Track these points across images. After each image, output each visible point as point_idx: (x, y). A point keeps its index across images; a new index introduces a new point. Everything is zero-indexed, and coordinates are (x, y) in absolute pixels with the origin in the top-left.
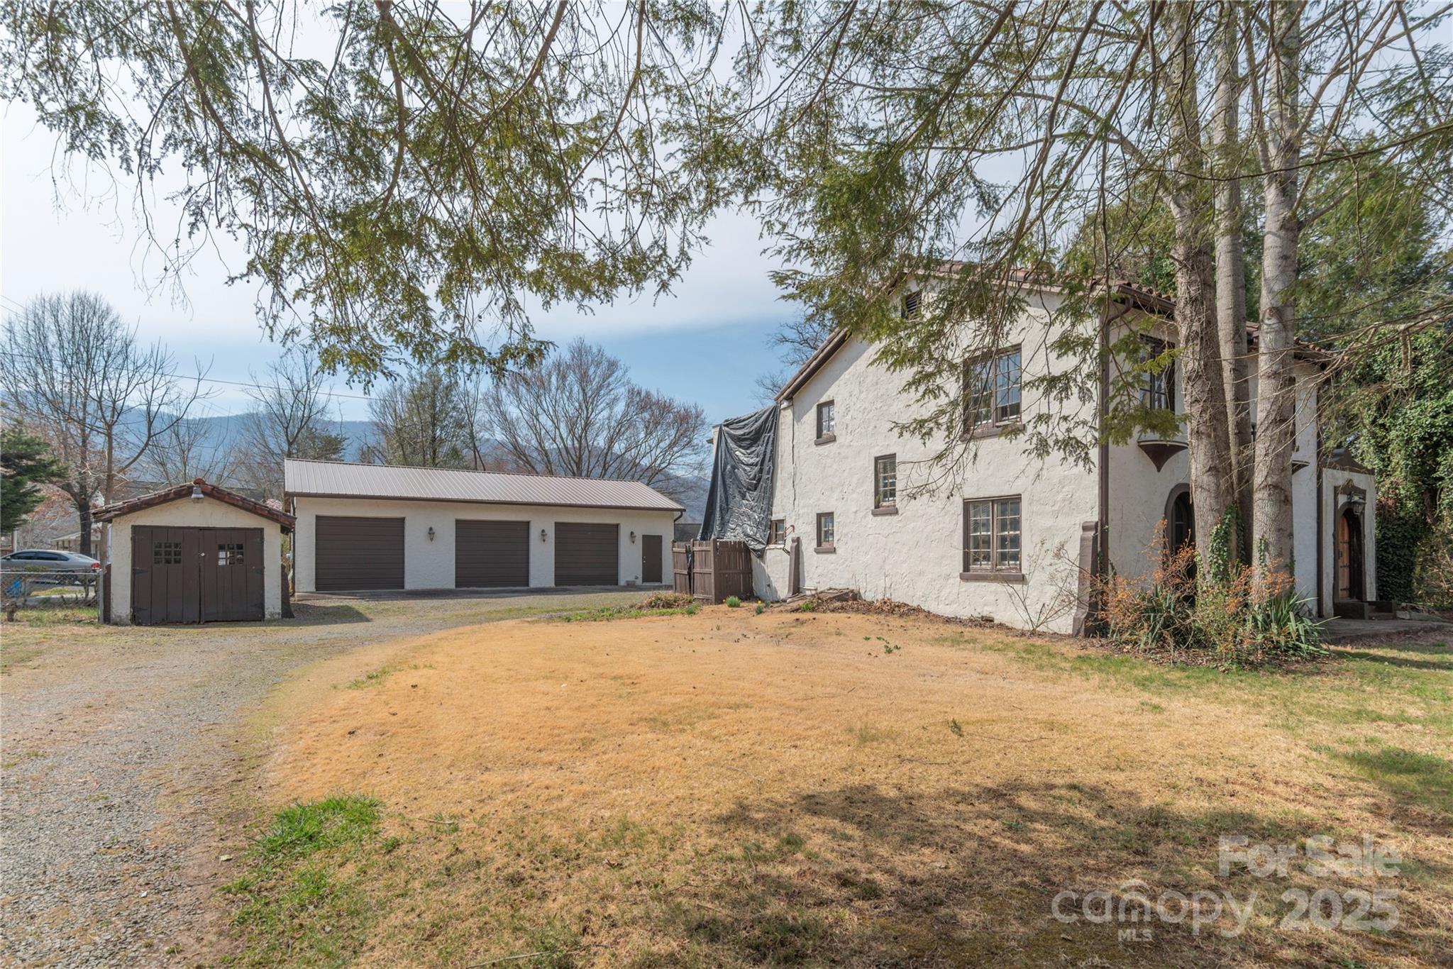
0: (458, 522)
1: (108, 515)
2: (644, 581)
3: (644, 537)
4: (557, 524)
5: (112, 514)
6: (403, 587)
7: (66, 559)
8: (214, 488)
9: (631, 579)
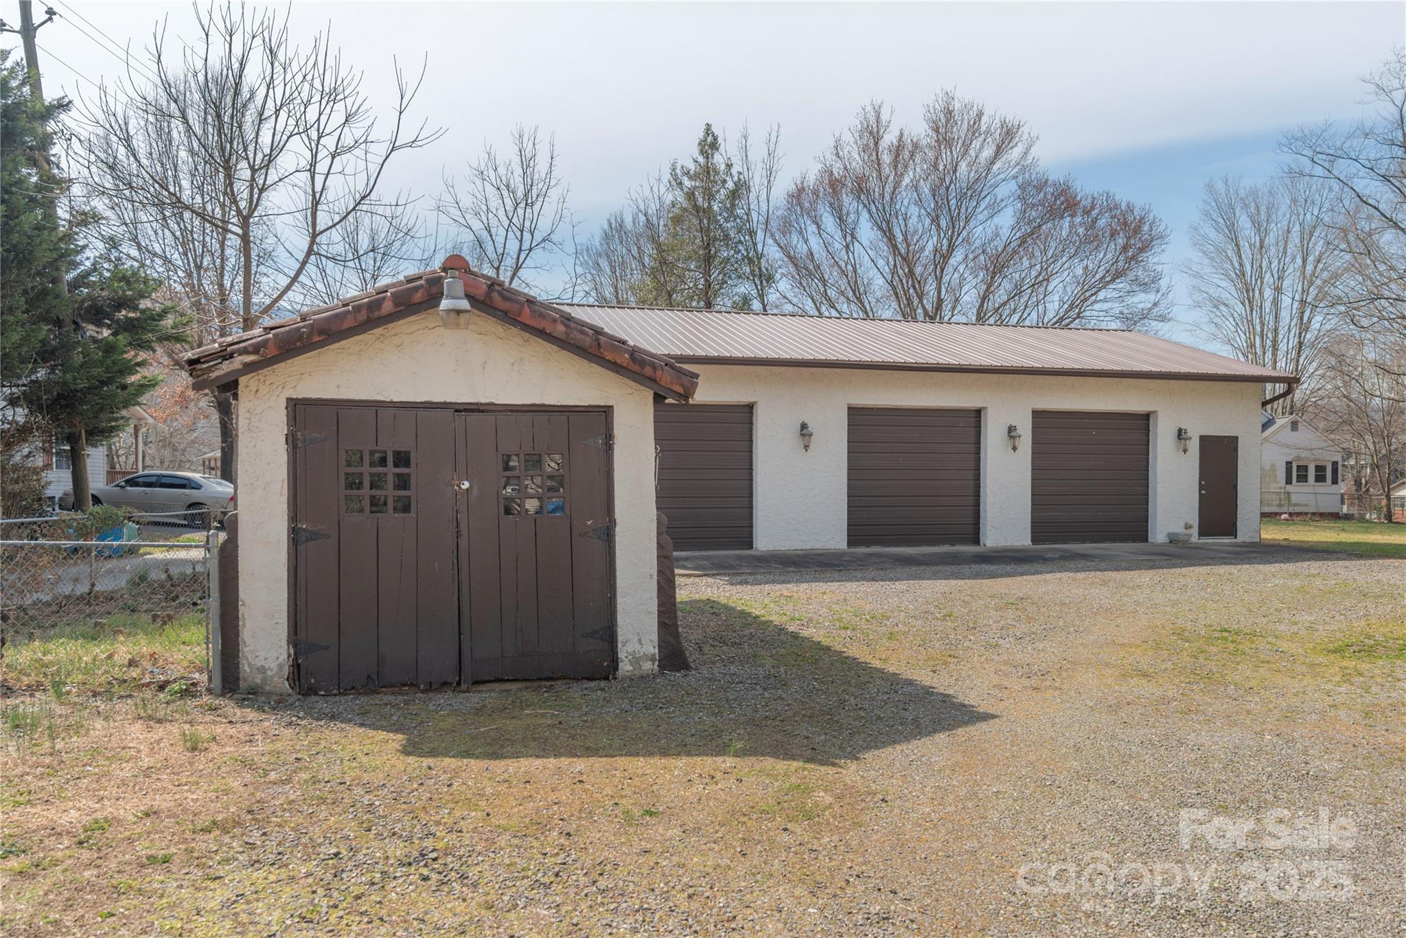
0: (853, 411)
1: (226, 367)
2: (1202, 533)
3: (1203, 439)
4: (1036, 414)
5: (238, 362)
6: (750, 545)
7: (197, 486)
8: (494, 284)
9: (1179, 529)
